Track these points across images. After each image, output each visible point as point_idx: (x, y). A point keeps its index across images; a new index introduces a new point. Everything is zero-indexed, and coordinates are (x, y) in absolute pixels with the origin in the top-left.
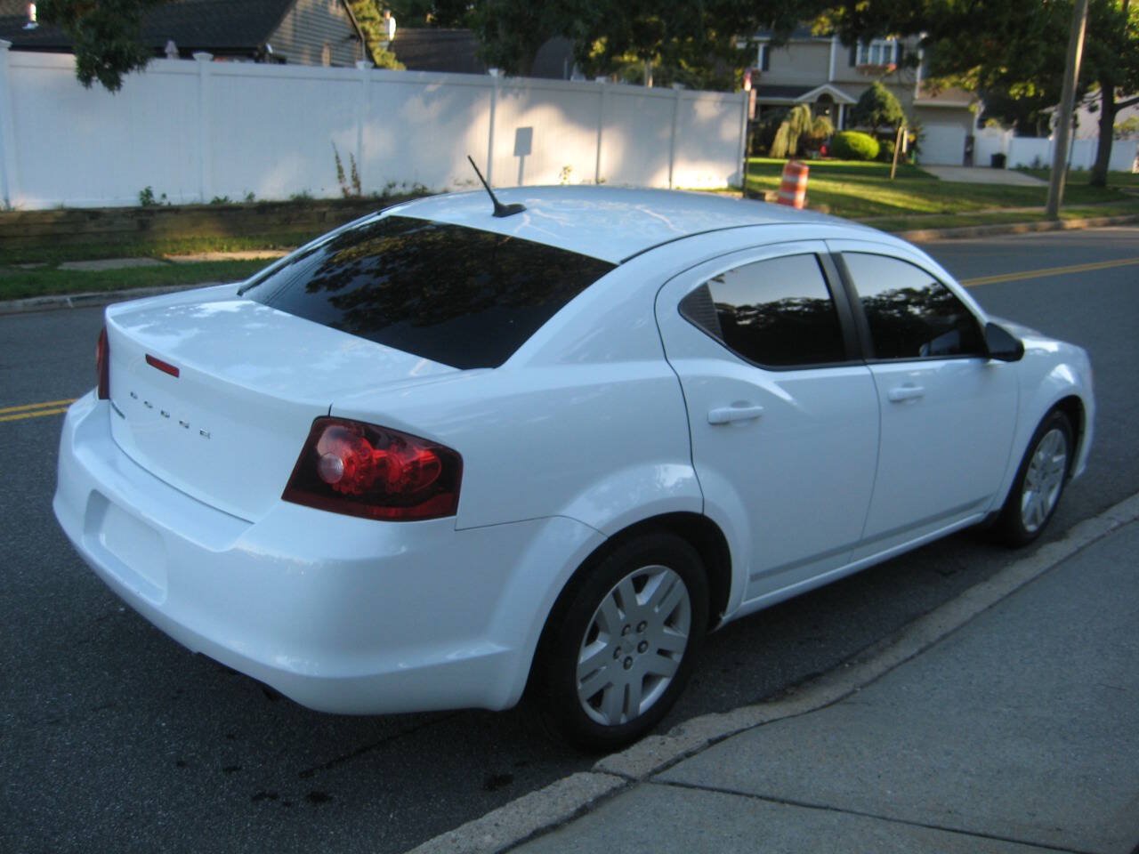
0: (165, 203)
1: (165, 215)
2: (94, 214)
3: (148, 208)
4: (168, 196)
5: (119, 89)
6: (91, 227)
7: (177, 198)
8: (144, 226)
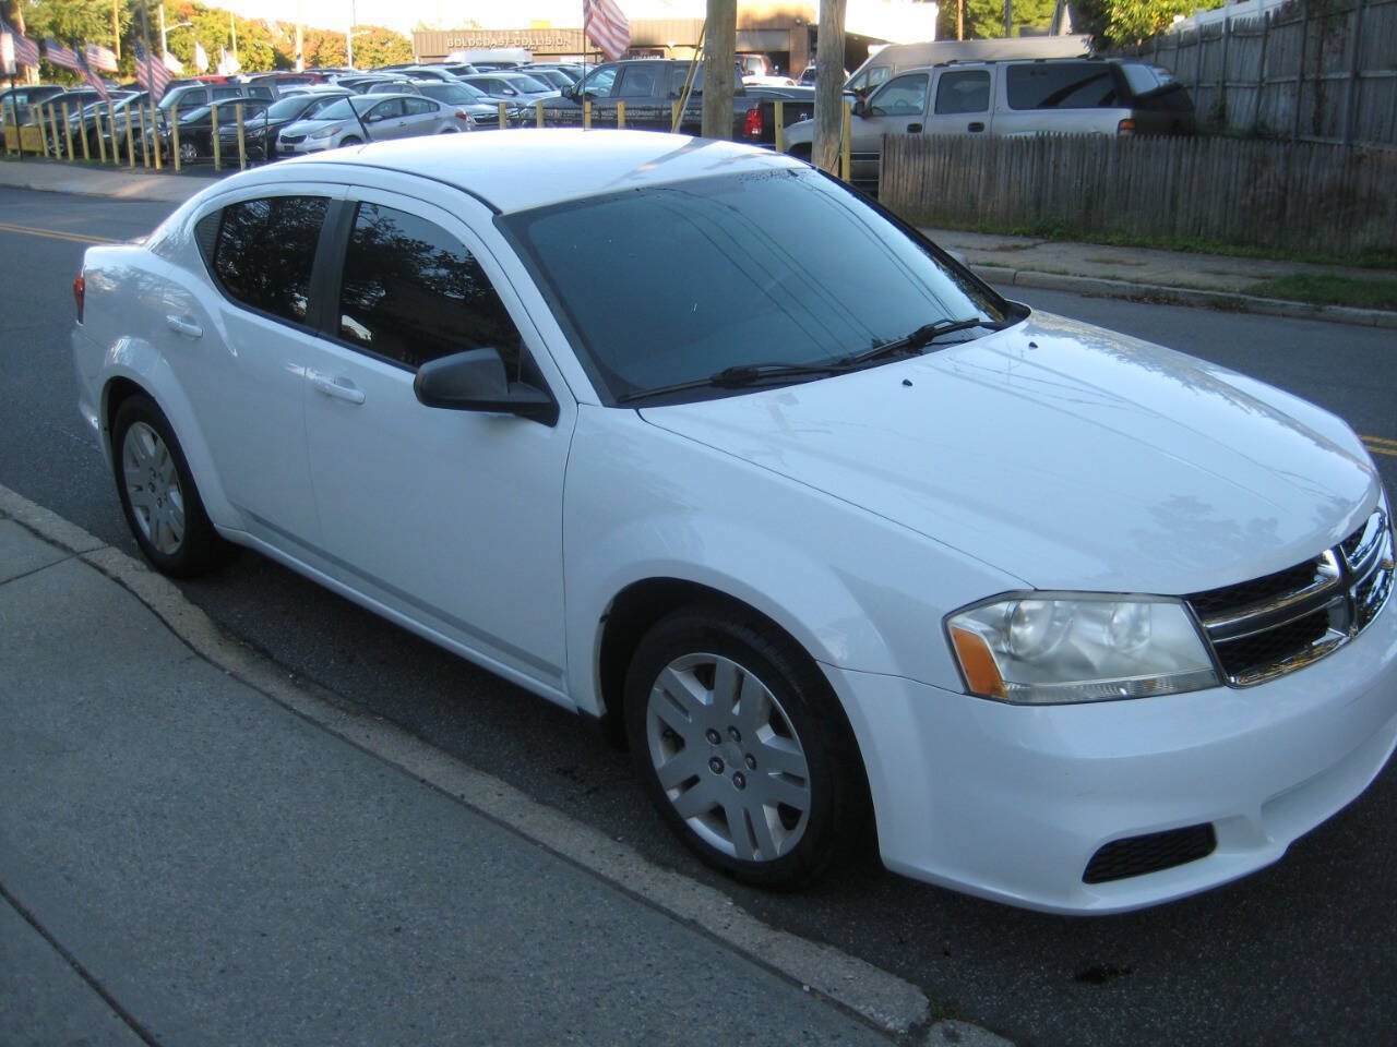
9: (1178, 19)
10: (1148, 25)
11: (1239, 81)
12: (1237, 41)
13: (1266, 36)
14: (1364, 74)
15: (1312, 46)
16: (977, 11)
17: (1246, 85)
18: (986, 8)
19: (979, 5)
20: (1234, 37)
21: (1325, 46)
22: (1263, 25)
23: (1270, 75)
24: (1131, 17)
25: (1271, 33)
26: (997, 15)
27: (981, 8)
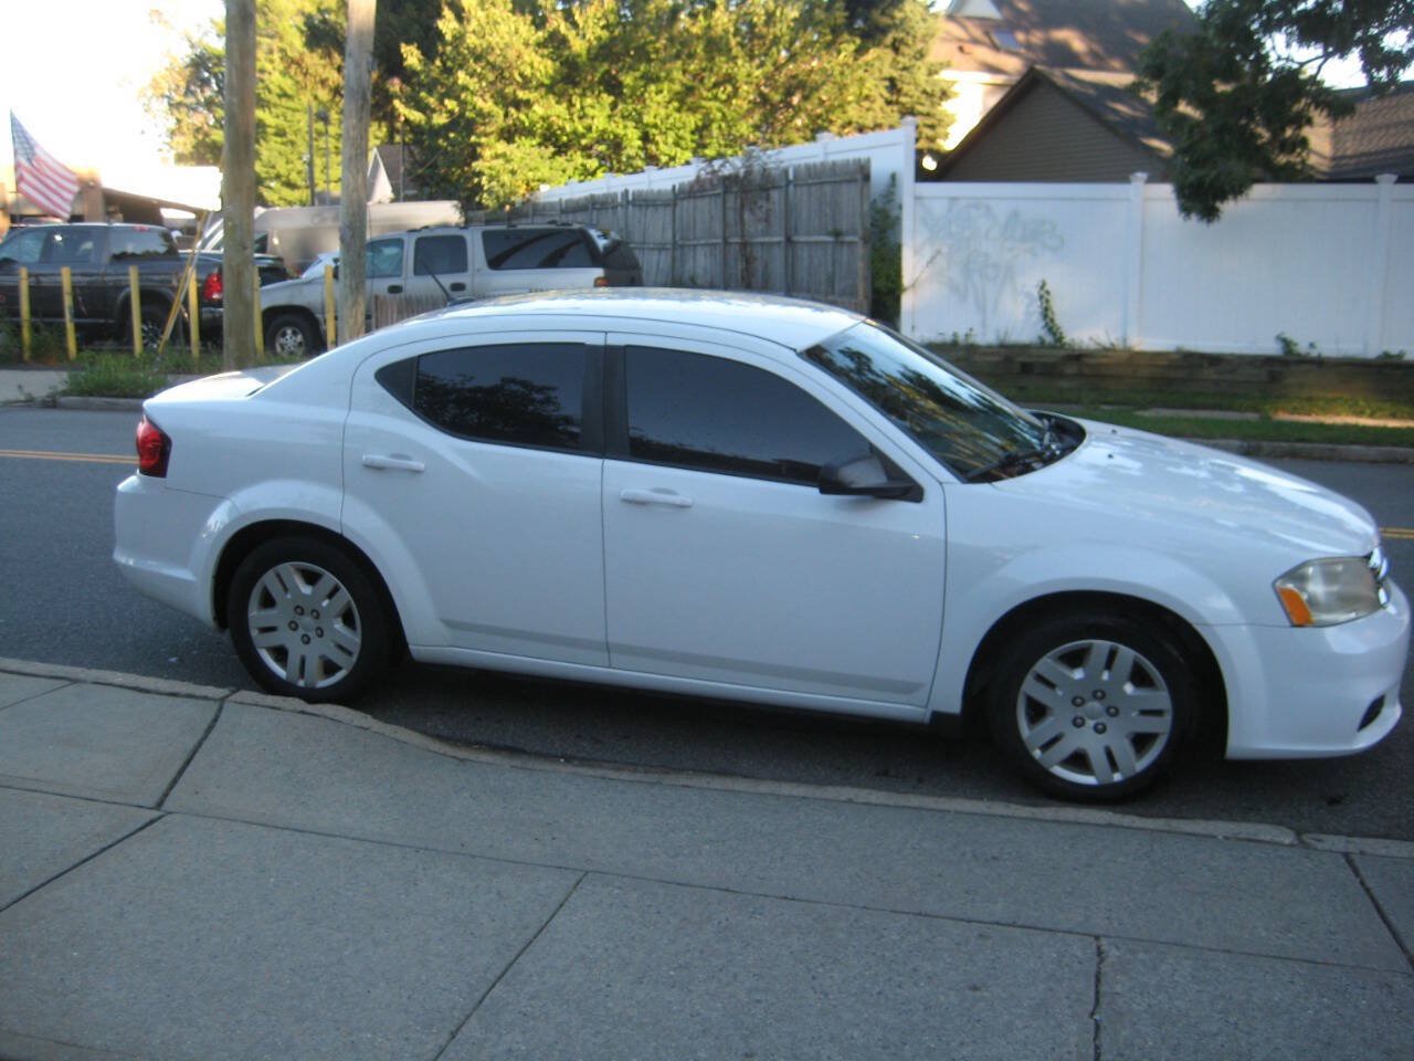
0: (1314, 353)
1: (1305, 367)
2: (1214, 360)
3: (1290, 358)
4: (1318, 345)
5: (1209, 221)
6: (1210, 373)
7: (1329, 348)
8: (1274, 378)
9: (544, 188)
10: (513, 193)
11: (644, 243)
12: (637, 209)
13: (675, 205)
14: (795, 238)
15: (731, 216)
16: (263, 175)
17: (651, 246)
18: (273, 172)
19: (265, 170)
20: (634, 205)
21: (747, 216)
22: (671, 196)
23: (682, 238)
24: (503, 186)
25: (679, 202)
26: (283, 179)
27: (267, 173)
